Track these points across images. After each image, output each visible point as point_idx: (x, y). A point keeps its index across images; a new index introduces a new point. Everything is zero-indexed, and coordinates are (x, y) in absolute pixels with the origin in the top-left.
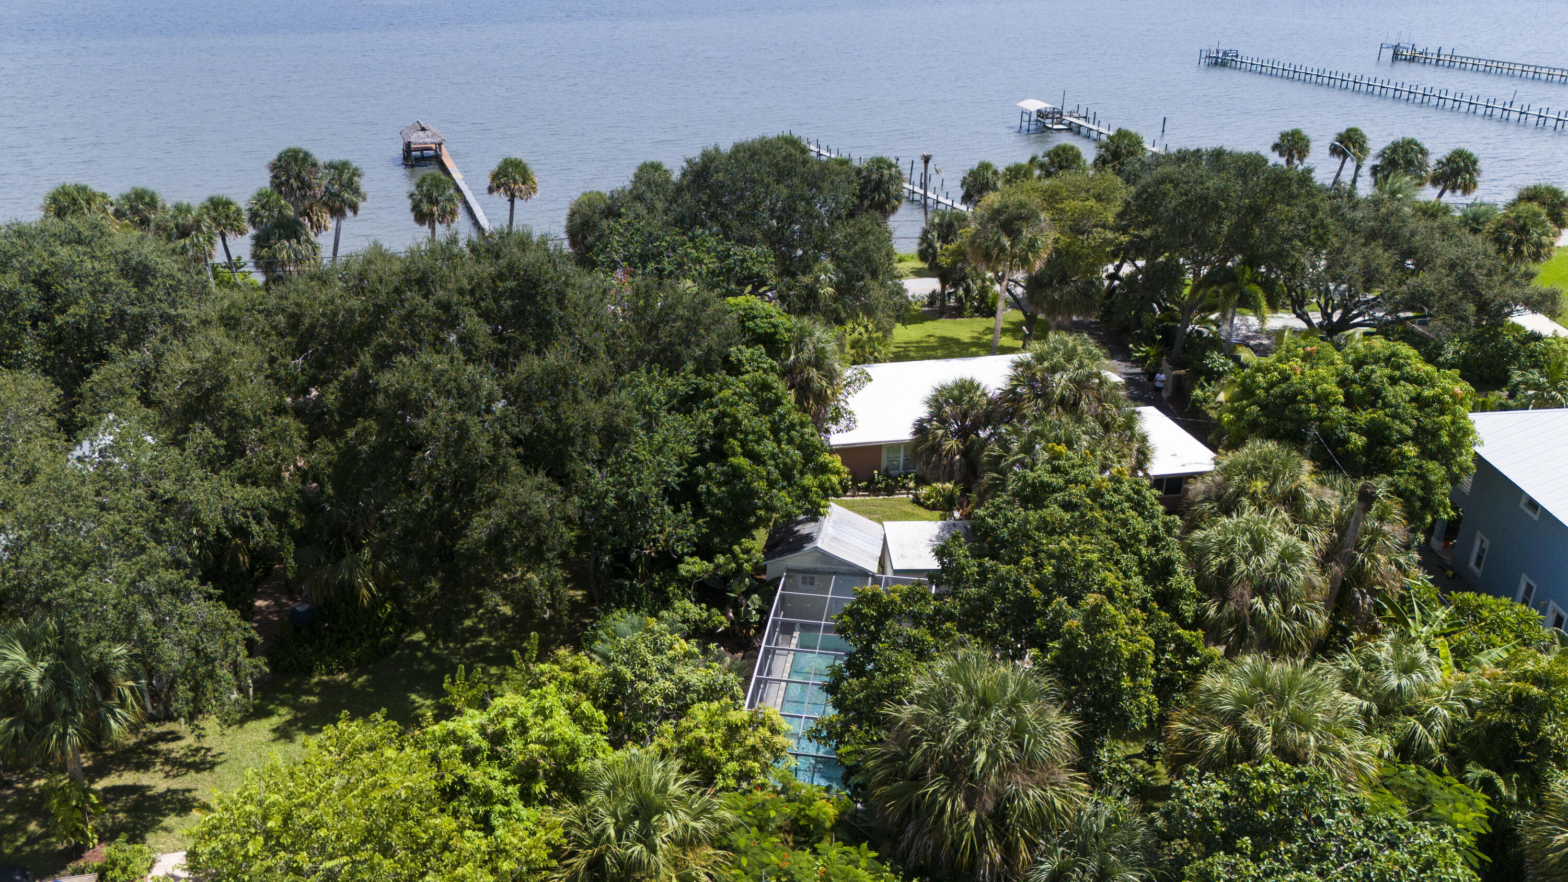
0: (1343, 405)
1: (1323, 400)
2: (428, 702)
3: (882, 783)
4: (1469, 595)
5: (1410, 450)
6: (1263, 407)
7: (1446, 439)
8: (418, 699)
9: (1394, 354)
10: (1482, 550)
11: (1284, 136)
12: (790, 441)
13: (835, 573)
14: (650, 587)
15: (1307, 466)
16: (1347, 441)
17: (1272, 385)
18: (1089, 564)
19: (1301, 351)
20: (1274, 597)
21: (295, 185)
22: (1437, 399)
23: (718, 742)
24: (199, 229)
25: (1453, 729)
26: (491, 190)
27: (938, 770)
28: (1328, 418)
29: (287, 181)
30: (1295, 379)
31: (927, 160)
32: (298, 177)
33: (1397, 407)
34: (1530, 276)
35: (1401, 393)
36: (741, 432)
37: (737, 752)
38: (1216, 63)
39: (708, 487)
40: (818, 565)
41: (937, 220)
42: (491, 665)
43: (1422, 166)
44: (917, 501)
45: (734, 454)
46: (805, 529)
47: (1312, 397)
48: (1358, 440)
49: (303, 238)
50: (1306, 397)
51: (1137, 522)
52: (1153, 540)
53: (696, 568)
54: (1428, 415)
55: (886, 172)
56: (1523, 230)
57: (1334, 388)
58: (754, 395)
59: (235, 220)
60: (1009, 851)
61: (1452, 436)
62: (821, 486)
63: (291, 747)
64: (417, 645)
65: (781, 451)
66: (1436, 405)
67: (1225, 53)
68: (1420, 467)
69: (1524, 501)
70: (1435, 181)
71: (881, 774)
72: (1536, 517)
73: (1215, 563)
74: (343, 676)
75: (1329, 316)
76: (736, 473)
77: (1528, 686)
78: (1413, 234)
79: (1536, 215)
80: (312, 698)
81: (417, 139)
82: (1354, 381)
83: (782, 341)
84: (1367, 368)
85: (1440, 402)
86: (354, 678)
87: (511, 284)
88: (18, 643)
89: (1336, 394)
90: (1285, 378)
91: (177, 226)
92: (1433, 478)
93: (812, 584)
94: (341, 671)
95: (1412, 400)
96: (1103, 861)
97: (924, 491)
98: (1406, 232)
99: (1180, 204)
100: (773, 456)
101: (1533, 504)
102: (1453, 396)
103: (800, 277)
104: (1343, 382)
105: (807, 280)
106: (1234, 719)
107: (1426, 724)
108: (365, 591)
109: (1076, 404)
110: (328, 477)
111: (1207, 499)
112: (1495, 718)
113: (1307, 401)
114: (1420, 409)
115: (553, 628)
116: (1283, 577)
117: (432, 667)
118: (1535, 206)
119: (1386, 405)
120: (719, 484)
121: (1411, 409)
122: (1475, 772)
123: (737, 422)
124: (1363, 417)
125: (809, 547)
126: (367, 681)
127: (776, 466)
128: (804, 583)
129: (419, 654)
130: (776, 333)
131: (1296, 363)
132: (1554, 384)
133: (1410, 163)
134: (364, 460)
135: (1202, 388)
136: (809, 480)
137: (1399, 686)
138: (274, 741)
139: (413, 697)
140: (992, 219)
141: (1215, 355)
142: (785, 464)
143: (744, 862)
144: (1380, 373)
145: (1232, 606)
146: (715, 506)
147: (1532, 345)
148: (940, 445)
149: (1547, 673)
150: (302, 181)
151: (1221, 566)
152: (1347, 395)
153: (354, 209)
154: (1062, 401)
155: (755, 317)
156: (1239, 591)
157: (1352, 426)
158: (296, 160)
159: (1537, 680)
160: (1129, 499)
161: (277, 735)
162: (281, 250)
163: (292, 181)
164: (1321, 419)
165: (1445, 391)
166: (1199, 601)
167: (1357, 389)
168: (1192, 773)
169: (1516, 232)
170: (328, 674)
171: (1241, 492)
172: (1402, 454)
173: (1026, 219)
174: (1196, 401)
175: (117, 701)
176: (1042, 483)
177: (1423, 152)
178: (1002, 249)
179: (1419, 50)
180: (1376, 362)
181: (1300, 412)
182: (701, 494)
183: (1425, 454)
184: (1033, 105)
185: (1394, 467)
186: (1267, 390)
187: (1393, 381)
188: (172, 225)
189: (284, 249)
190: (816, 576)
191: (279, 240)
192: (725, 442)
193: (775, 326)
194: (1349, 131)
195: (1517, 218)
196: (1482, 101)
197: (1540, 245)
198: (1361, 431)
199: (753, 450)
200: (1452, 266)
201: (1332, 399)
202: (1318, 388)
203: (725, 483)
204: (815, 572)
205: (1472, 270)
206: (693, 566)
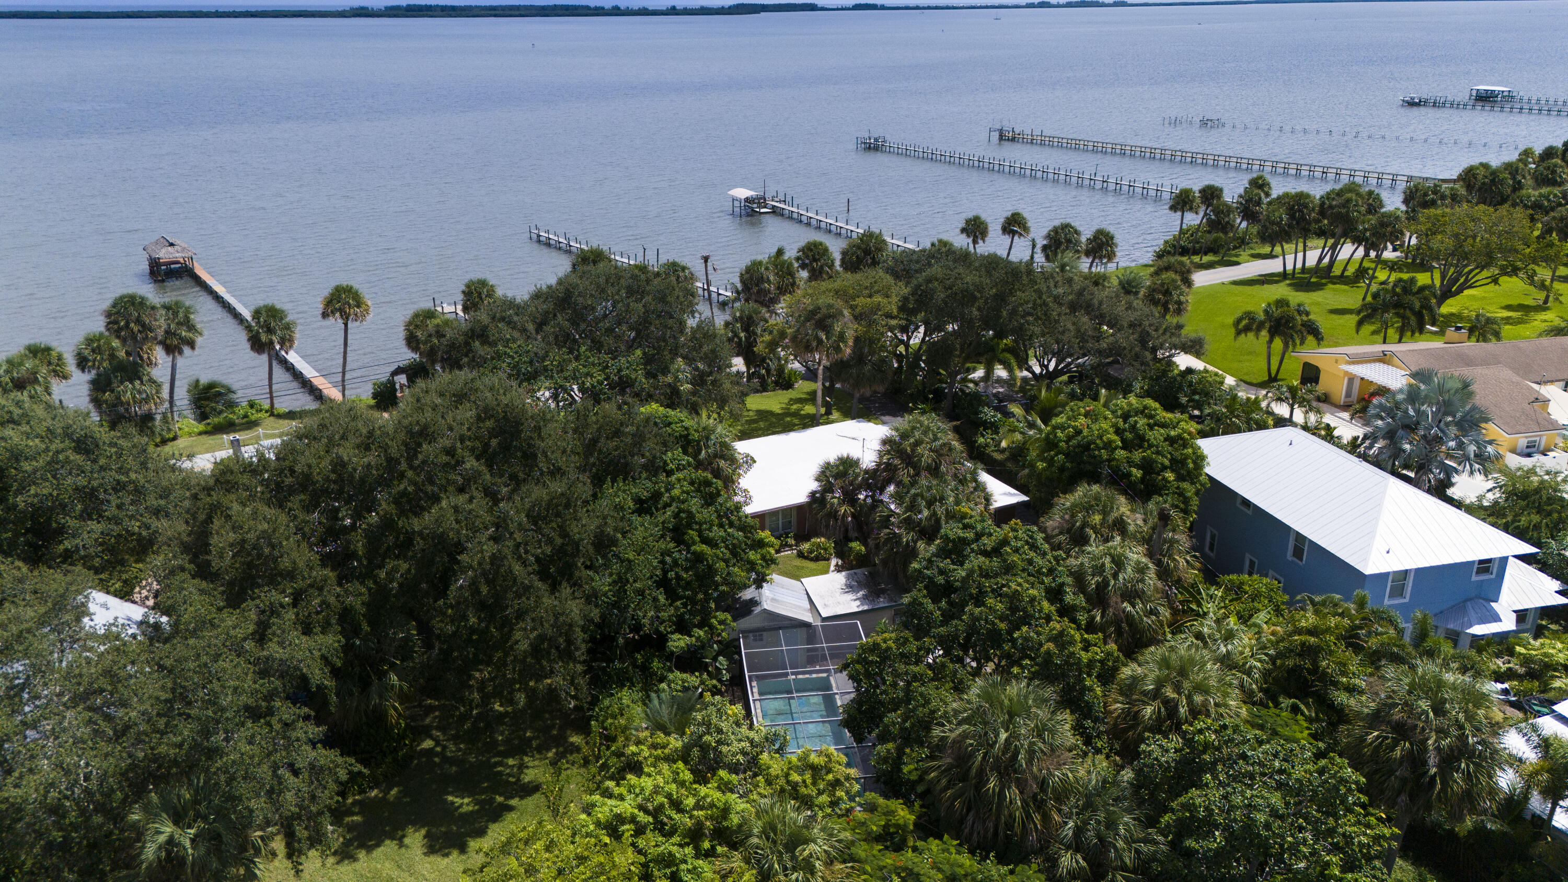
0: (1122, 448)
1: (1108, 445)
2: (466, 800)
3: (947, 788)
4: (1234, 577)
5: (1170, 476)
6: (1067, 455)
7: (1191, 466)
8: (456, 800)
9: (1145, 407)
10: (1213, 537)
11: (968, 222)
12: (731, 525)
13: (780, 628)
14: (634, 665)
15: (1122, 499)
16: (1129, 474)
17: (1069, 438)
18: (1033, 599)
19: (1082, 410)
20: (1138, 601)
21: (136, 329)
22: (1179, 437)
23: (809, 781)
24: (36, 381)
25: (1266, 674)
26: (325, 315)
27: (991, 770)
28: (1114, 459)
29: (127, 325)
30: (1085, 432)
31: (706, 259)
32: (138, 321)
33: (1157, 447)
34: (1180, 327)
35: (1156, 435)
36: (696, 523)
37: (821, 787)
38: (870, 148)
39: (677, 573)
40: (766, 624)
41: (738, 314)
42: (507, 757)
43: (1078, 242)
44: (801, 555)
45: (694, 543)
46: (748, 594)
47: (1101, 445)
48: (1137, 473)
49: (145, 378)
50: (1097, 445)
51: (1039, 561)
52: (1051, 571)
53: (682, 644)
54: (1176, 450)
55: (681, 274)
56: (1167, 293)
57: (1114, 437)
58: (698, 490)
59: (58, 365)
60: (1046, 818)
61: (1194, 462)
62: (763, 558)
63: (357, 865)
64: (430, 752)
65: (729, 534)
66: (1181, 442)
67: (876, 140)
68: (1178, 488)
69: (1239, 501)
70: (1087, 254)
71: (944, 782)
72: (1250, 512)
73: (1093, 582)
74: (374, 793)
75: (1047, 367)
76: (699, 558)
77: (1308, 638)
78: (1101, 303)
79: (1174, 281)
80: (355, 818)
81: (165, 254)
82: (1125, 430)
83: (694, 440)
84: (1132, 420)
85: (1183, 439)
86: (387, 791)
87: (489, 424)
88: (164, 815)
89: (1114, 441)
90: (1078, 432)
91: (12, 380)
92: (1189, 494)
93: (761, 640)
94: (372, 788)
95: (1166, 440)
96: (1108, 812)
97: (806, 546)
98: (1096, 302)
99: (947, 297)
100: (724, 540)
101: (1246, 503)
102: (1190, 434)
103: (661, 378)
104: (1118, 432)
105: (669, 379)
106: (1156, 694)
107: (1249, 675)
108: (393, 712)
109: (937, 468)
110: (364, 616)
111: (1061, 533)
112: (1290, 663)
113: (1099, 449)
114: (1171, 445)
115: (547, 716)
116: (1140, 585)
117: (454, 769)
118: (1172, 275)
119: (1150, 446)
120: (686, 570)
121: (1166, 447)
122: (1286, 702)
123: (691, 515)
124: (1137, 455)
125: (757, 610)
126: (400, 792)
127: (727, 547)
128: (755, 640)
129: (436, 759)
130: (688, 435)
131: (1082, 420)
132: (1232, 413)
133: (1069, 241)
134: (395, 596)
135: (983, 436)
136: (752, 555)
137: (1227, 651)
138: (338, 863)
139: (450, 798)
140: (808, 319)
141: (986, 409)
142: (733, 545)
143: (868, 868)
144: (1142, 422)
145: (1111, 611)
146: (685, 589)
147: (1189, 377)
148: (836, 512)
149: (1315, 627)
150: (143, 325)
151: (1098, 584)
152: (1123, 441)
153: (192, 344)
154: (928, 468)
155: (670, 424)
156: (1114, 599)
157: (1130, 463)
158: (133, 304)
159: (1312, 632)
160: (1027, 543)
161: (338, 858)
162: (125, 392)
163: (132, 325)
164: (1109, 461)
165: (1184, 431)
166: (1089, 611)
167: (1129, 435)
168: (1148, 738)
169: (1164, 295)
170: (360, 793)
171: (1085, 524)
172: (1164, 479)
173: (833, 316)
174: (980, 446)
175: (252, 852)
176: (959, 538)
177: (1077, 232)
178: (820, 342)
179: (1017, 131)
180: (1136, 415)
181: (1095, 457)
182: (671, 580)
183: (1180, 478)
184: (742, 193)
185: (1161, 489)
186: (1067, 442)
187: (1151, 427)
188: (7, 379)
189: (127, 391)
190: (765, 634)
191: (122, 382)
192: (685, 534)
193: (687, 429)
194: (1013, 215)
195: (1163, 284)
196: (1074, 174)
197: (1179, 303)
198: (1138, 467)
199: (707, 538)
200: (1132, 325)
201: (1114, 445)
202: (1104, 438)
203: (690, 568)
204: (764, 629)
205: (1147, 329)
206: (678, 642)
